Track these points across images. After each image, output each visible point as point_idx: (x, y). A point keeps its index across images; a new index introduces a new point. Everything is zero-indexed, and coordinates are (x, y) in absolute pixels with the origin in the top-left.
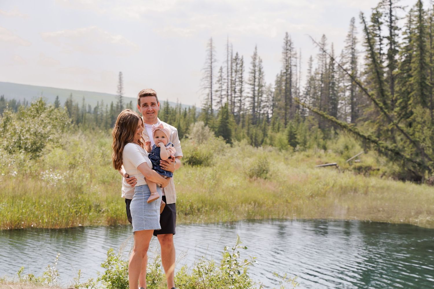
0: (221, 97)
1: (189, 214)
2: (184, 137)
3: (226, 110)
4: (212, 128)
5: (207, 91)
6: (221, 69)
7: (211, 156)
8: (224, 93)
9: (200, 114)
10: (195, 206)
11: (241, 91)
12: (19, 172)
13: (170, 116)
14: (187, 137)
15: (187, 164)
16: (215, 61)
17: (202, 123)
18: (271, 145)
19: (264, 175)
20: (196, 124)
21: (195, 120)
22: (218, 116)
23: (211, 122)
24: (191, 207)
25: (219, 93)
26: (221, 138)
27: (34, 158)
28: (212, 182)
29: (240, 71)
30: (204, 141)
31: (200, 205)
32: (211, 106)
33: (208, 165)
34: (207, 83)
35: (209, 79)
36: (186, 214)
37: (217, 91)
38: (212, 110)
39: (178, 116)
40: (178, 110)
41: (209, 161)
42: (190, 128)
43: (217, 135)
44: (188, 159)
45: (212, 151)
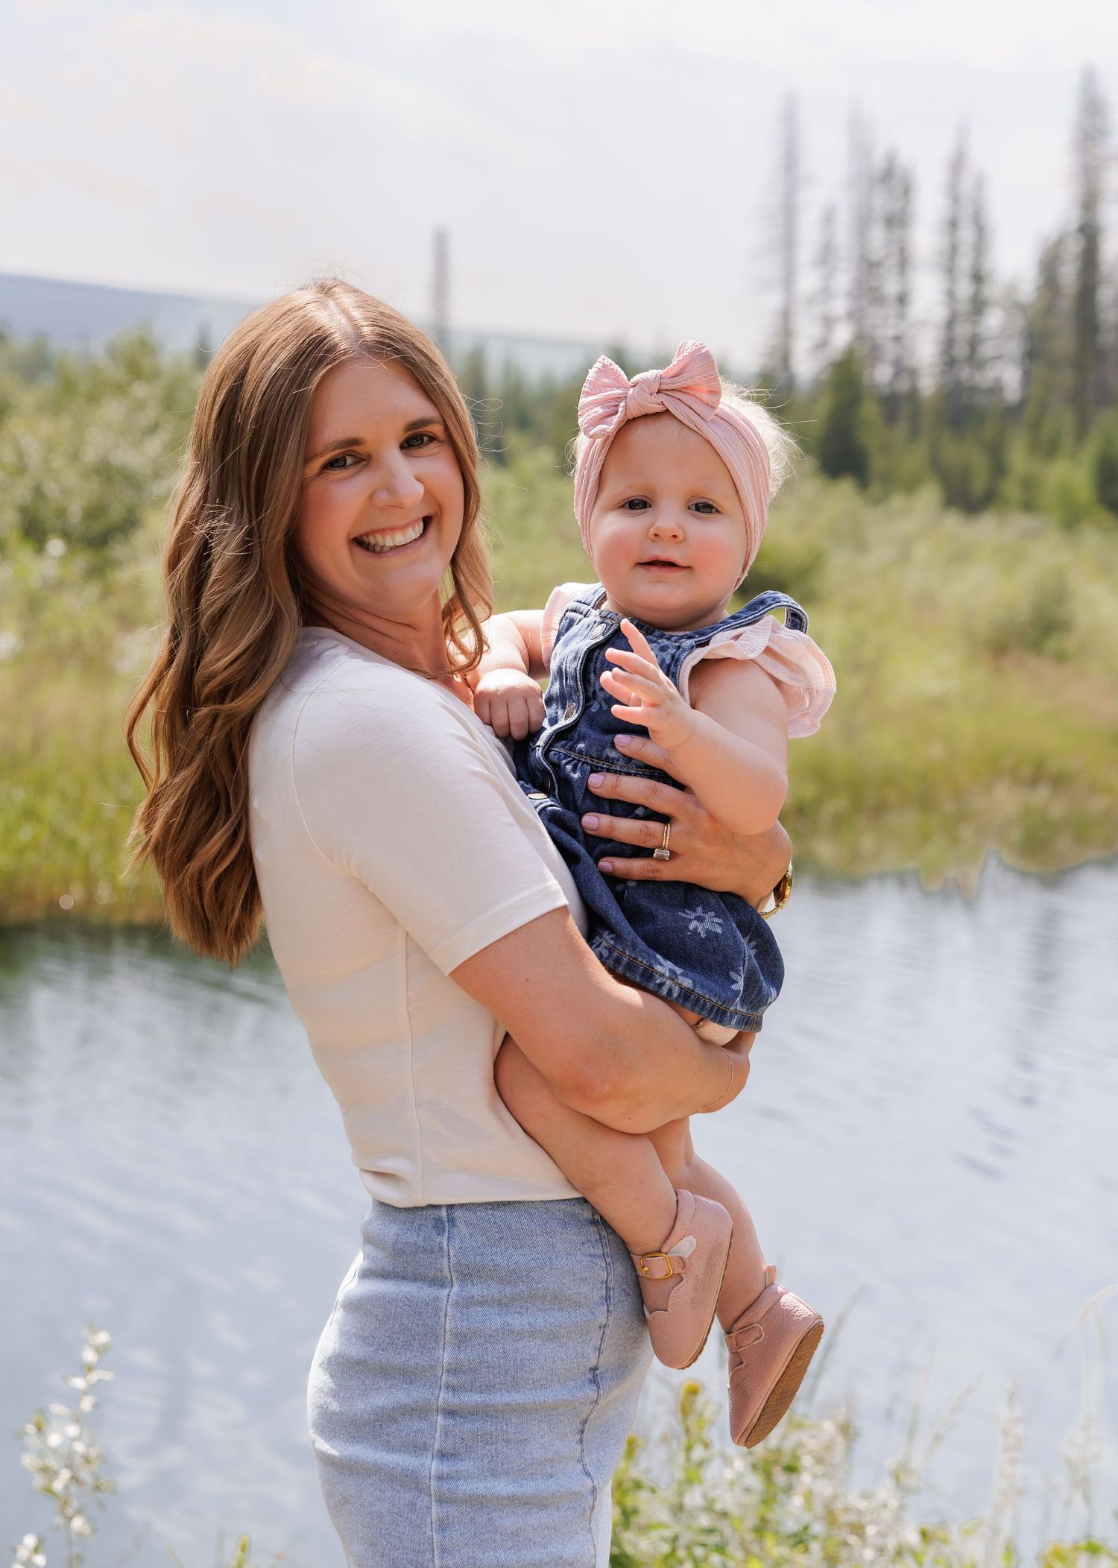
11: (902, 299)
18: (1029, 506)
19: (1051, 645)
27: (98, 571)
29: (897, 221)
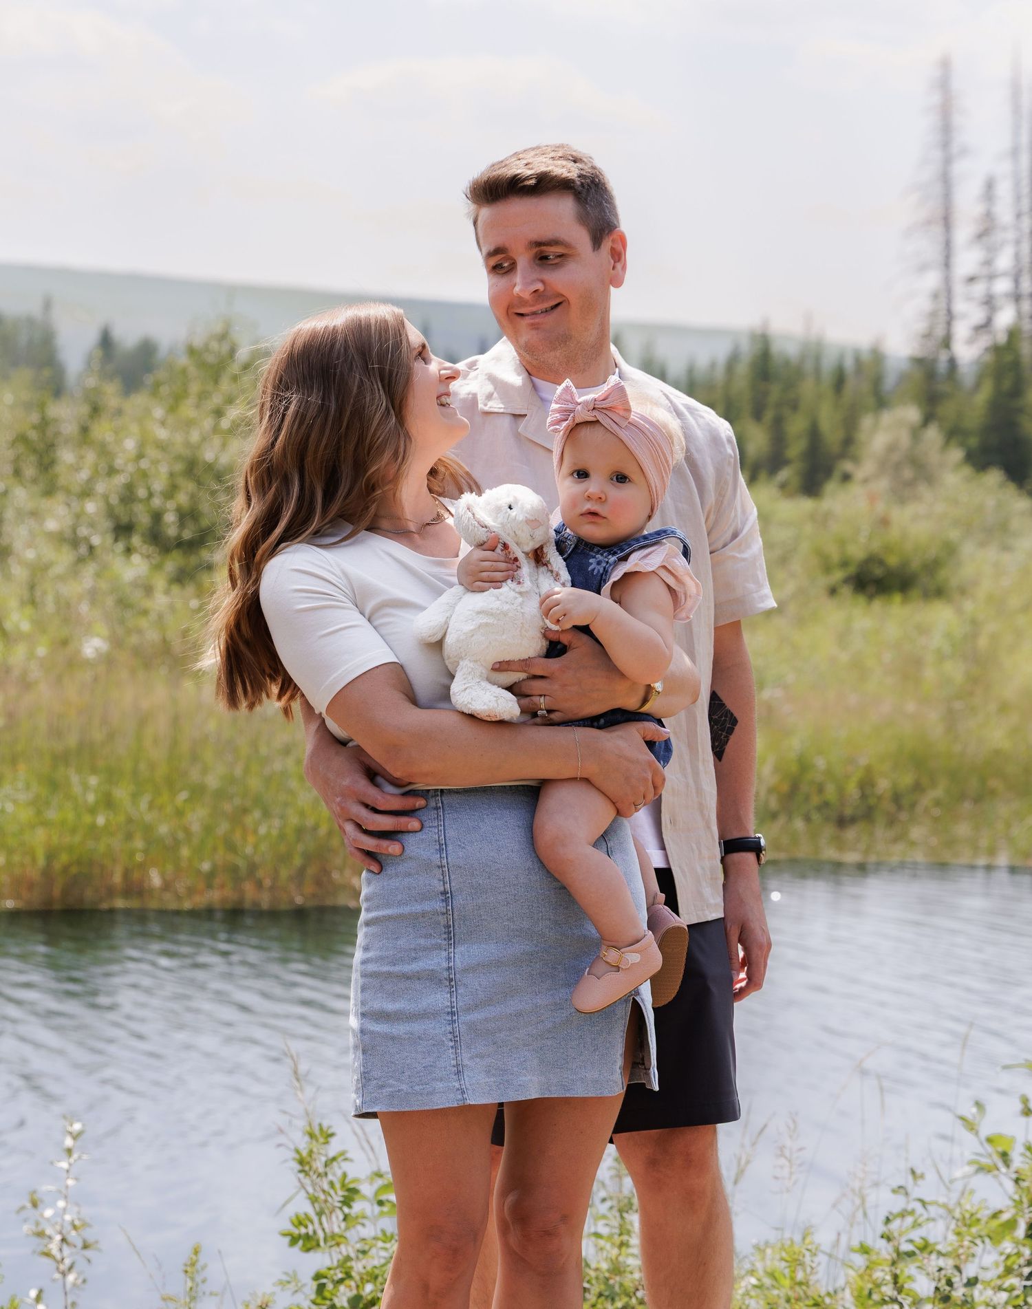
0: (989, 302)
1: (853, 820)
2: (837, 475)
3: (1008, 358)
4: (954, 434)
5: (932, 280)
6: (990, 186)
7: (950, 550)
8: (1003, 286)
9: (903, 378)
10: (883, 785)
12: (116, 642)
13: (775, 392)
14: (846, 478)
15: (846, 591)
16: (964, 152)
17: (912, 414)
20: (887, 417)
21: (881, 402)
22: (977, 386)
23: (948, 409)
24: (866, 785)
25: (979, 289)
26: (994, 477)
28: (956, 671)
30: (923, 489)
31: (907, 780)
32: (947, 342)
33: (939, 593)
34: (928, 247)
35: (938, 229)
36: (842, 822)
37: (971, 279)
38: (952, 363)
39: (807, 389)
40: (809, 366)
41: (943, 574)
42: (862, 436)
43: (979, 460)
44: (852, 570)
45: (954, 534)
